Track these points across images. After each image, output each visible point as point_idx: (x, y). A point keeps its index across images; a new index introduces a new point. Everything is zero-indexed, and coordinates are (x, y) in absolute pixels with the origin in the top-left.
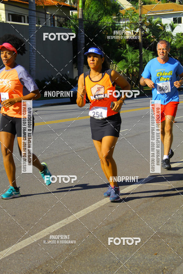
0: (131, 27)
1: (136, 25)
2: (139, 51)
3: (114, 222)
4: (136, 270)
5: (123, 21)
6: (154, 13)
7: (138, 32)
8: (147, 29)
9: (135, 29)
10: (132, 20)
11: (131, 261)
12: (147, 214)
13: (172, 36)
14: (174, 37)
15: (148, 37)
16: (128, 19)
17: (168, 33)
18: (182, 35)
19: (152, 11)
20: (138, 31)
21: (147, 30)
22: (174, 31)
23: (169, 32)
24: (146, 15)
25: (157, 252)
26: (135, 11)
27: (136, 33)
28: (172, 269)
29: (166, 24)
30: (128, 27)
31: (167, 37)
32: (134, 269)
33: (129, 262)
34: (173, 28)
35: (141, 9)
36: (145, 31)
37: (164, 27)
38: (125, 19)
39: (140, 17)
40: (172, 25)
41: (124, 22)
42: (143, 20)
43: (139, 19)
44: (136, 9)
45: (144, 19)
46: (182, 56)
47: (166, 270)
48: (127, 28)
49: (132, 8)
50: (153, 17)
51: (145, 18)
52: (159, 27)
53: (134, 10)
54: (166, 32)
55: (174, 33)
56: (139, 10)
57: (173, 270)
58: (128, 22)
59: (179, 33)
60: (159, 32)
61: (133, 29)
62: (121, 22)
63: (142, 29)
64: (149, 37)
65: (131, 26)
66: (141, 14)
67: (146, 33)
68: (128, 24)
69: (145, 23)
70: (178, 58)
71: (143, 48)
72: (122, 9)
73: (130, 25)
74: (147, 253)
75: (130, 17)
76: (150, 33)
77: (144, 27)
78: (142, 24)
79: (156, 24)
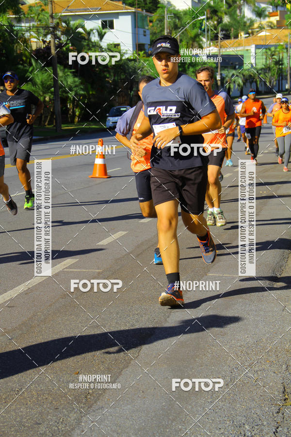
0: (38, 33)
1: (45, 29)
2: (53, 69)
3: (15, 330)
4: (47, 398)
5: (26, 23)
6: (72, 12)
7: (50, 41)
8: (62, 36)
9: (45, 35)
10: (40, 21)
11: (39, 386)
12: (66, 314)
13: (101, 47)
14: (104, 50)
15: (64, 48)
16: (32, 19)
17: (95, 43)
18: (115, 47)
19: (69, 9)
20: (49, 38)
21: (64, 38)
22: (103, 40)
23: (96, 41)
24: (60, 14)
25: (79, 370)
26: (43, 7)
27: (46, 41)
28: (100, 392)
29: (92, 30)
30: (34, 32)
31: (93, 49)
32: (44, 397)
33: (36, 387)
34: (101, 36)
35: (52, 5)
36: (60, 39)
37: (89, 33)
38: (28, 20)
39: (52, 17)
40: (99, 31)
41: (27, 25)
42: (55, 21)
43: (50, 20)
44: (45, 5)
45: (58, 21)
46: (116, 78)
47: (91, 395)
48: (32, 33)
49: (39, 3)
50: (71, 19)
51: (59, 18)
52: (80, 33)
53: (41, 6)
54: (92, 43)
55: (104, 44)
56: (50, 6)
57: (102, 394)
58: (33, 25)
59: (111, 43)
60: (81, 41)
61: (42, 35)
62: (23, 25)
63: (56, 37)
64: (66, 49)
65: (39, 31)
66: (53, 13)
67: (61, 42)
68: (33, 27)
69: (60, 27)
70: (111, 81)
71: (58, 65)
72: (23, 4)
73: (38, 29)
74: (64, 373)
75: (36, 17)
76: (68, 42)
77: (59, 33)
78: (55, 28)
79: (77, 28)
